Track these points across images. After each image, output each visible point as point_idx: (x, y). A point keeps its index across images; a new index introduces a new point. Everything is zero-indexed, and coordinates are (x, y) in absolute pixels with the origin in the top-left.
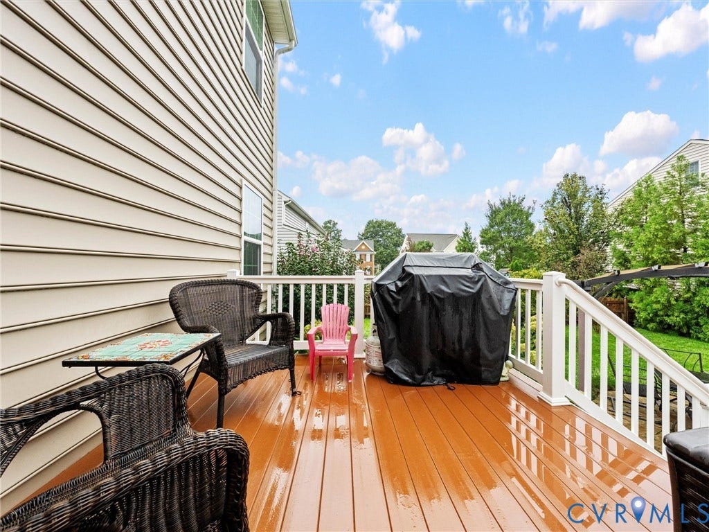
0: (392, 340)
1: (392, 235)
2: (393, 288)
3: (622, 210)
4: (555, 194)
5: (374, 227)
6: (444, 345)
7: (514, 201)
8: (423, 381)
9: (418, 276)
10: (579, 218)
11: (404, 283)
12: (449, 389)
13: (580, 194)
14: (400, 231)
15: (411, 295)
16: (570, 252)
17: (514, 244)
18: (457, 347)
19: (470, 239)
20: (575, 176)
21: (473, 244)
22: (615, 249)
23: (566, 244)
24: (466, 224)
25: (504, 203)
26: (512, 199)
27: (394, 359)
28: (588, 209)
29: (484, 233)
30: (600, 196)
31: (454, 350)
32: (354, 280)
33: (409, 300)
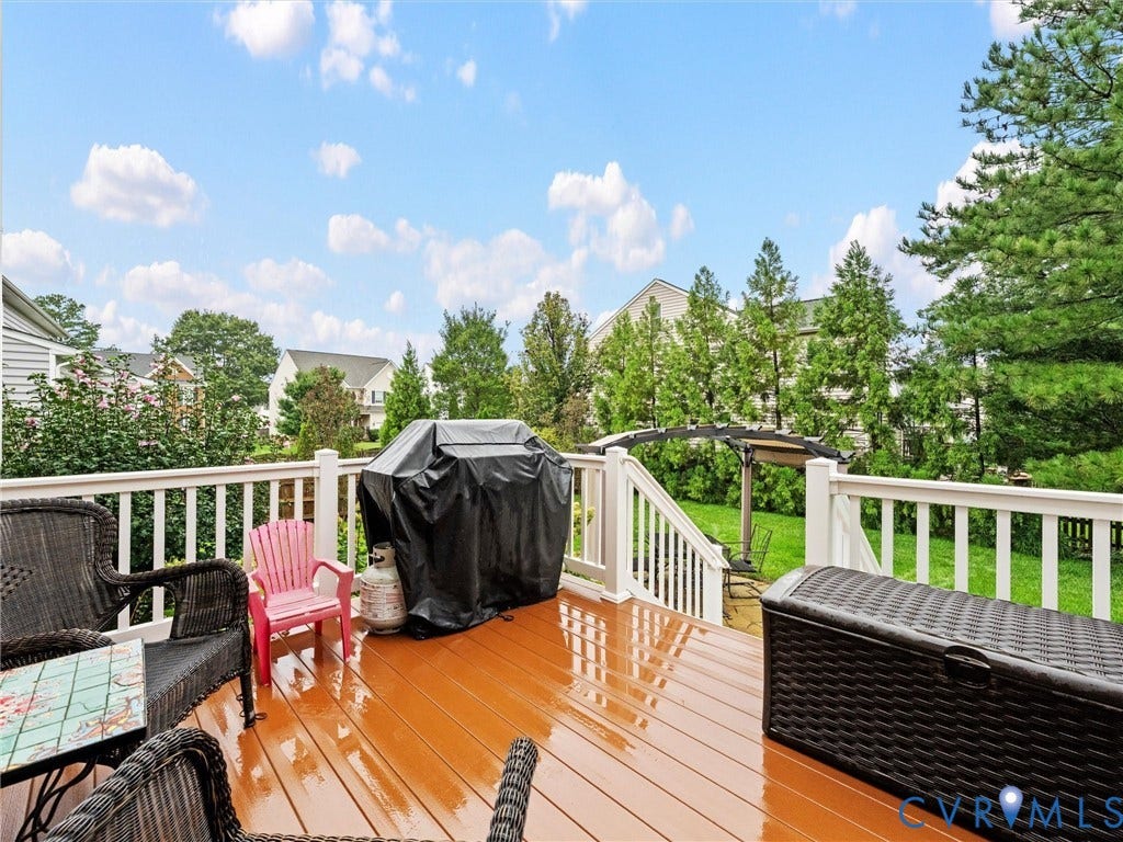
0: (422, 568)
1: (248, 349)
2: (424, 483)
3: (603, 349)
4: (536, 317)
5: (201, 327)
6: (499, 559)
7: (482, 317)
8: (472, 619)
9: (464, 460)
10: (561, 356)
11: (442, 473)
12: (506, 620)
13: (562, 322)
14: (268, 342)
15: (455, 492)
16: (553, 399)
17: (481, 383)
18: (515, 558)
19: (415, 371)
20: (557, 296)
21: (421, 379)
22: (597, 397)
23: (550, 387)
24: (409, 345)
25: (468, 318)
26: (478, 313)
27: (424, 598)
28: (570, 341)
29: (438, 363)
30: (582, 328)
31: (511, 564)
32: (316, 471)
33: (450, 500)
